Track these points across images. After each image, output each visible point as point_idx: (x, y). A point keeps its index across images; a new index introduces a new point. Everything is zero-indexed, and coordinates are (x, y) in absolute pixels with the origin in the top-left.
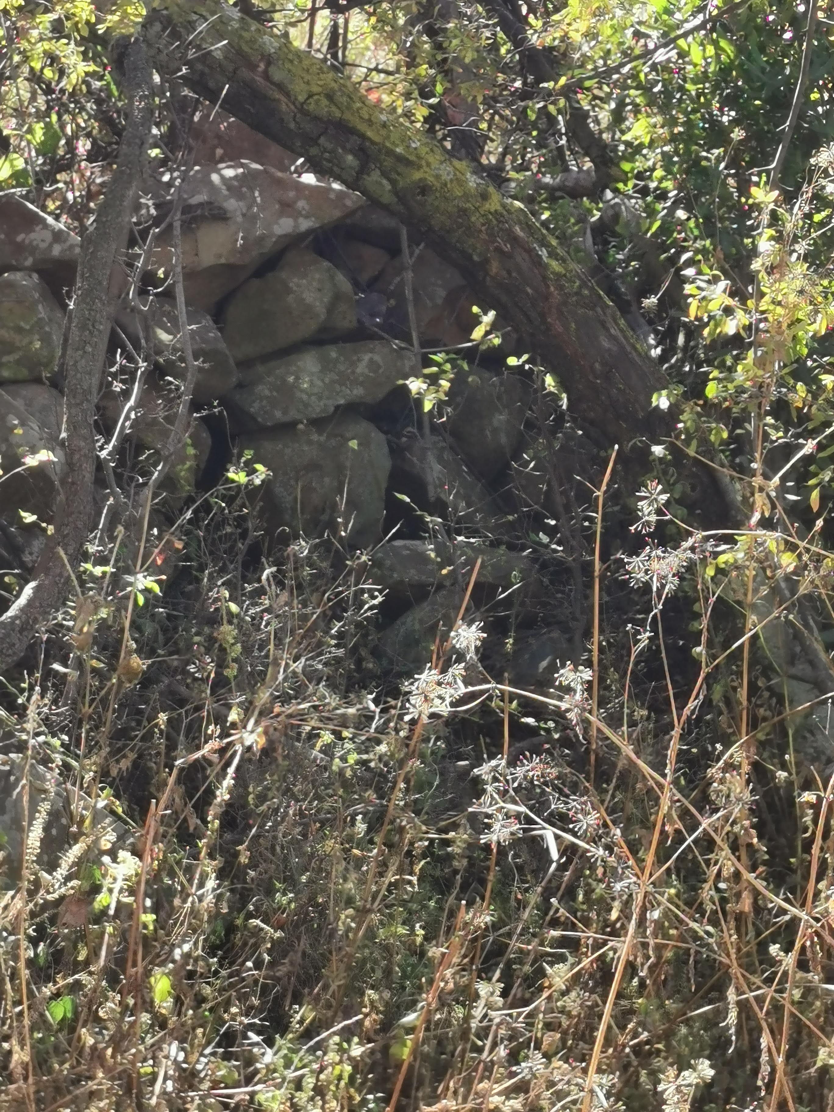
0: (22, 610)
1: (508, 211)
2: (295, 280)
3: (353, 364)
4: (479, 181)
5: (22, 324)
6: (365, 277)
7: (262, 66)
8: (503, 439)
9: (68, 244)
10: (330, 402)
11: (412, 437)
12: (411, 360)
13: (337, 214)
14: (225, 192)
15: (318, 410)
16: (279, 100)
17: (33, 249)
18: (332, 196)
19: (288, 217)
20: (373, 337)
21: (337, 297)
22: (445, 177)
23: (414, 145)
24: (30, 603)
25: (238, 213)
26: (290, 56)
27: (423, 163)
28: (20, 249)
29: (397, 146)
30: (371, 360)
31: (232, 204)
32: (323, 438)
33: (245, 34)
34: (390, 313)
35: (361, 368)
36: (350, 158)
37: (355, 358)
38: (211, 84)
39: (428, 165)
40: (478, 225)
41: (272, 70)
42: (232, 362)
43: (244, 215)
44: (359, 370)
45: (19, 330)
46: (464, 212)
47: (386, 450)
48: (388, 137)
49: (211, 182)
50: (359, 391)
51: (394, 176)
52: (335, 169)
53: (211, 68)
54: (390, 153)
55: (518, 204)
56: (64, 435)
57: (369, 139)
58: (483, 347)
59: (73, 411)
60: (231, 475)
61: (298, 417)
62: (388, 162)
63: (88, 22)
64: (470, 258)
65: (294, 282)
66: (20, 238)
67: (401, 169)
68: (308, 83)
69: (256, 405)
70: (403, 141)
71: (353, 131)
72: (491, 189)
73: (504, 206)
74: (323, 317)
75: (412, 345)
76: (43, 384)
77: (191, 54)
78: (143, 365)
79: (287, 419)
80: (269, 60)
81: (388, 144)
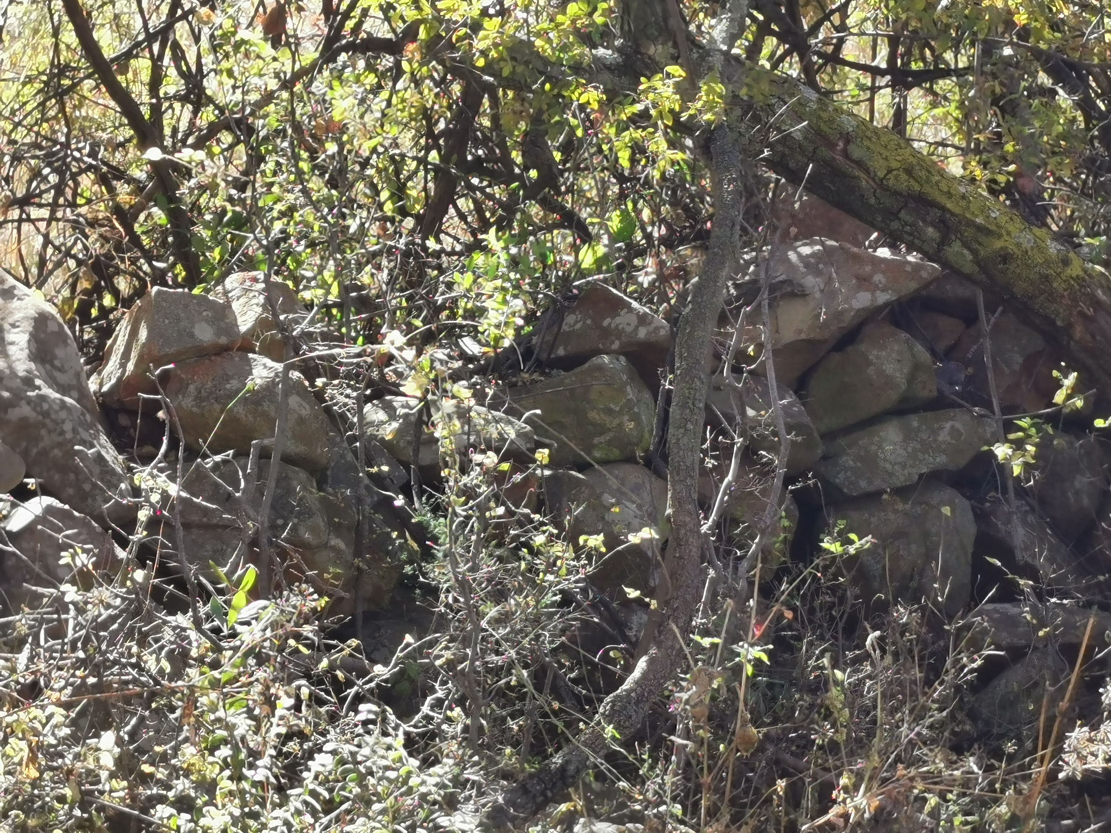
0: (637, 683)
1: (1090, 276)
2: (875, 352)
3: (935, 432)
4: (1059, 247)
5: (612, 406)
6: (941, 347)
7: (841, 144)
8: (1086, 501)
9: (653, 326)
10: (914, 471)
11: (996, 502)
12: (992, 426)
13: (913, 286)
14: (803, 270)
15: (902, 479)
16: (858, 178)
17: (619, 333)
18: (908, 268)
19: (867, 290)
20: (953, 405)
21: (917, 367)
22: (1026, 245)
23: (993, 215)
24: (645, 675)
25: (817, 289)
26: (869, 134)
27: (1004, 232)
28: (606, 333)
29: (977, 216)
30: (953, 427)
31: (810, 281)
32: (908, 507)
33: (824, 115)
34: (969, 380)
35: (943, 436)
36: (930, 229)
37: (936, 426)
38: (792, 165)
39: (1009, 233)
40: (1061, 290)
41: (851, 148)
42: (816, 434)
43: (822, 291)
44: (940, 438)
45: (609, 412)
46: (1046, 279)
47: (970, 515)
48: (968, 208)
49: (789, 260)
50: (941, 460)
51: (975, 246)
52: (916, 241)
53: (791, 148)
54: (971, 224)
55: (1098, 268)
56: (669, 511)
57: (949, 211)
58: (1067, 410)
59: (678, 487)
60: (825, 545)
61: (884, 486)
62: (969, 233)
63: (671, 111)
64: (1053, 323)
65: (873, 355)
66: (606, 323)
67: (983, 239)
68: (886, 159)
69: (842, 476)
70: (982, 211)
71: (933, 204)
72: (1072, 255)
73: (1085, 271)
74: (903, 387)
75: (993, 412)
76: (638, 463)
77: (773, 136)
78: (739, 441)
79: (871, 488)
80: (848, 139)
81: (968, 215)
